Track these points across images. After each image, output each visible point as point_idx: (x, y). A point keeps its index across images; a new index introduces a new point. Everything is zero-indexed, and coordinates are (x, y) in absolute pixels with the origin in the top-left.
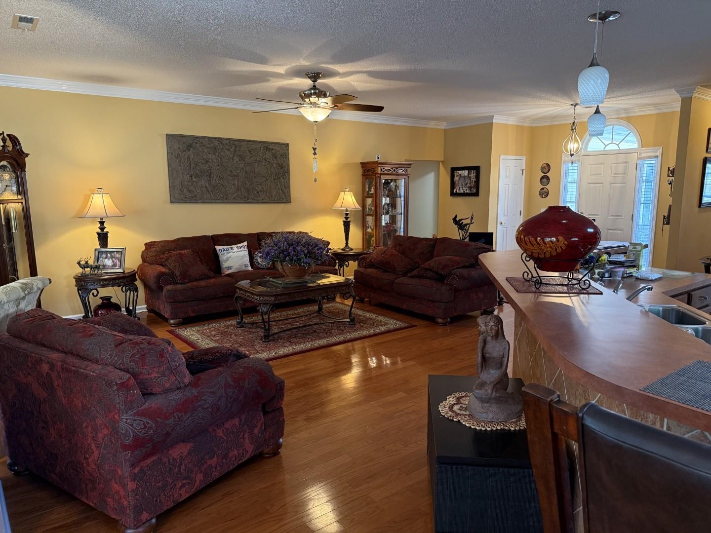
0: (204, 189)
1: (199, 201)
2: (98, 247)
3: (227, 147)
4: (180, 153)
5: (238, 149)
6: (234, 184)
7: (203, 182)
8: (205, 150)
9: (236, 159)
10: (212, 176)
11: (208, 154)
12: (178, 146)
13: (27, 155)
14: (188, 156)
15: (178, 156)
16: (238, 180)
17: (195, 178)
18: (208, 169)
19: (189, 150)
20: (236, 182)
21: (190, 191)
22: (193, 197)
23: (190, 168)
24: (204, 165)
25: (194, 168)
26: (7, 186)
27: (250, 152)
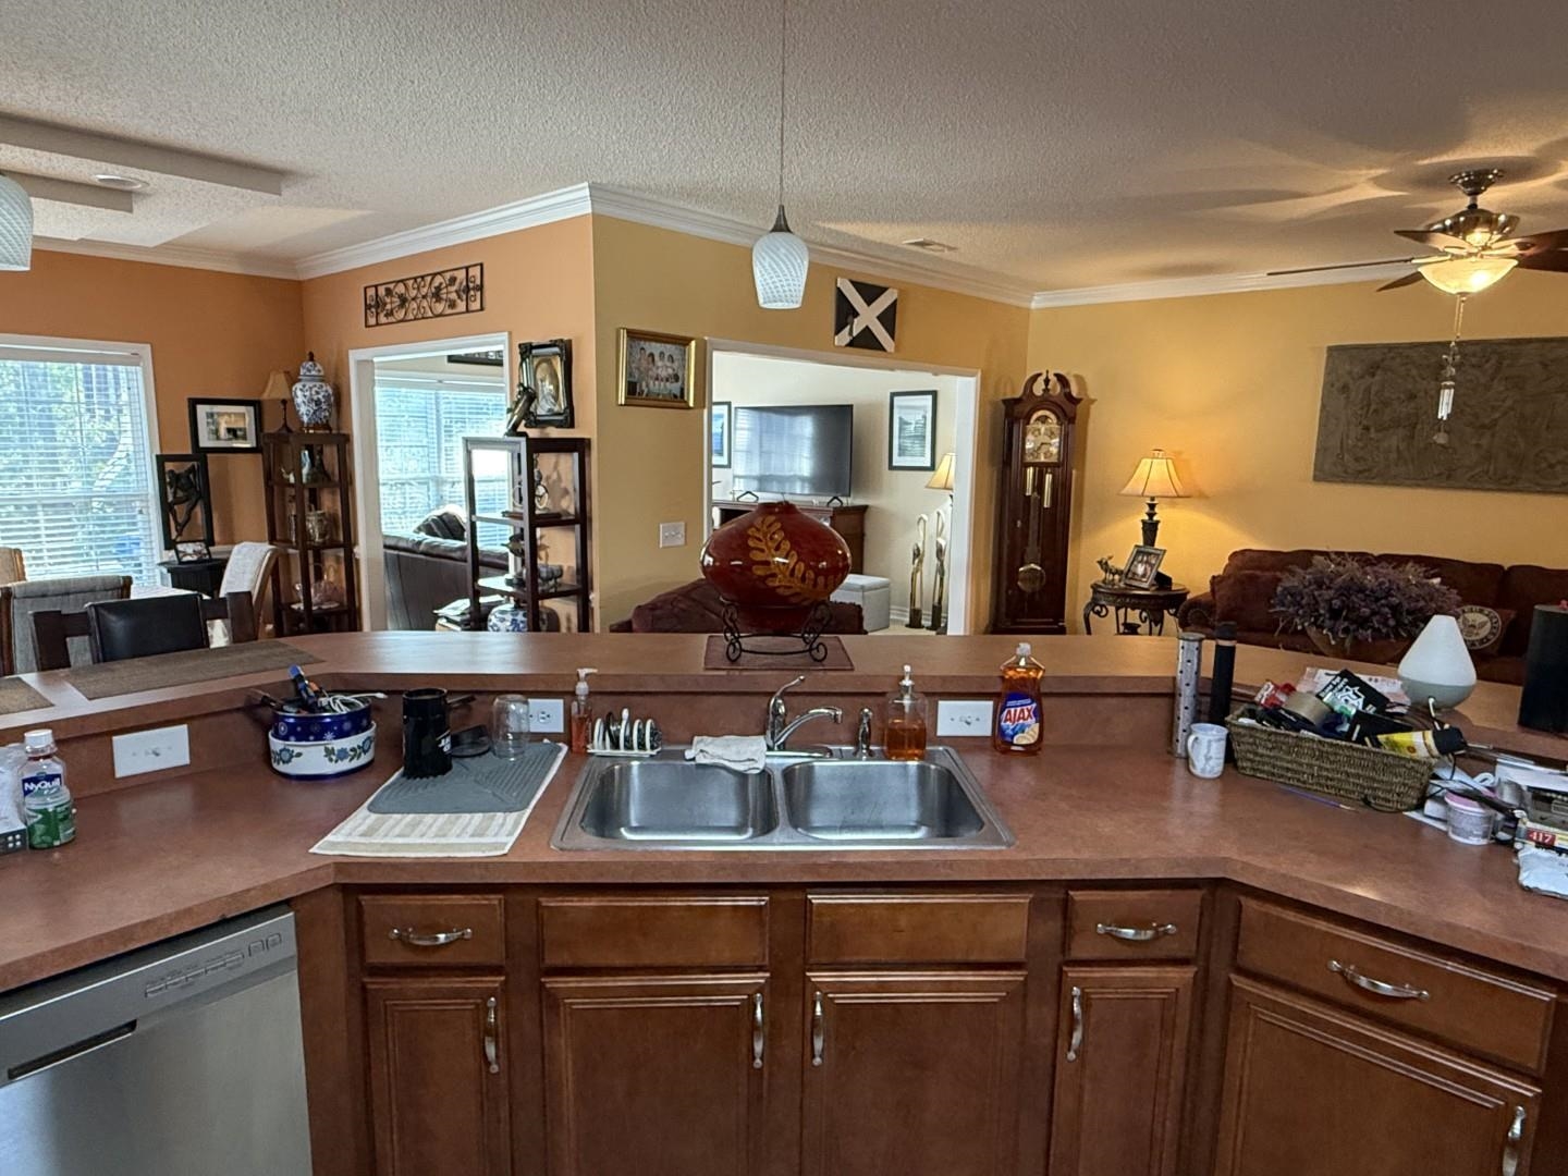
0: (1394, 456)
1: (1375, 481)
2: (1141, 544)
3: (1474, 360)
4: (1351, 382)
5: (1506, 362)
6: (1478, 446)
7: (1394, 440)
8: (1414, 372)
9: (1498, 386)
10: (1419, 427)
11: (1418, 379)
12: (1348, 367)
13: (1093, 401)
14: (1368, 390)
15: (1345, 388)
16: (1493, 436)
17: (1377, 431)
18: (1412, 411)
19: (1373, 375)
20: (1485, 442)
21: (1357, 460)
22: (1360, 472)
23: (1367, 412)
24: (1405, 404)
25: (1376, 411)
26: (1042, 444)
27: (1545, 366)
